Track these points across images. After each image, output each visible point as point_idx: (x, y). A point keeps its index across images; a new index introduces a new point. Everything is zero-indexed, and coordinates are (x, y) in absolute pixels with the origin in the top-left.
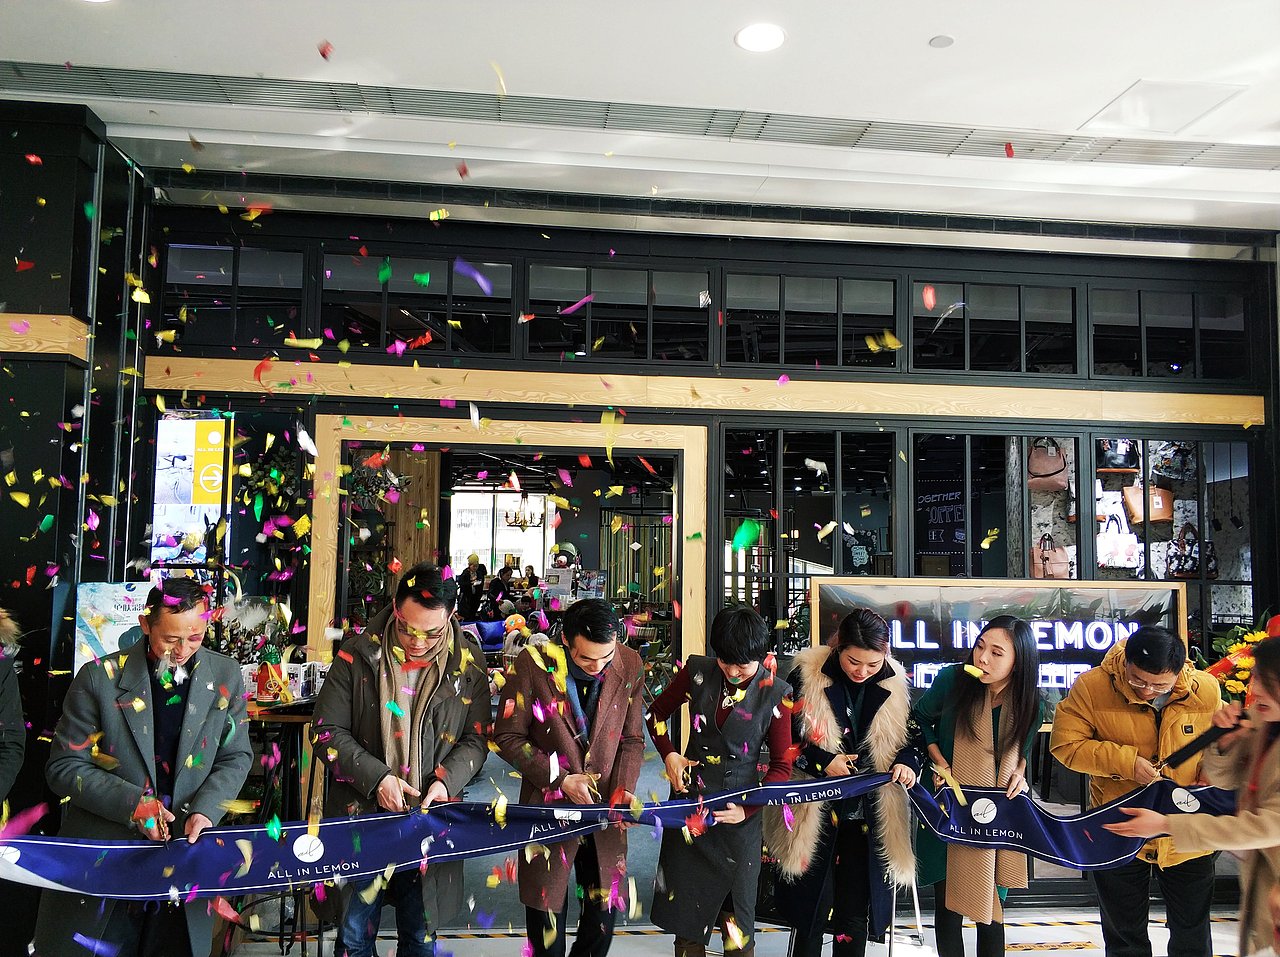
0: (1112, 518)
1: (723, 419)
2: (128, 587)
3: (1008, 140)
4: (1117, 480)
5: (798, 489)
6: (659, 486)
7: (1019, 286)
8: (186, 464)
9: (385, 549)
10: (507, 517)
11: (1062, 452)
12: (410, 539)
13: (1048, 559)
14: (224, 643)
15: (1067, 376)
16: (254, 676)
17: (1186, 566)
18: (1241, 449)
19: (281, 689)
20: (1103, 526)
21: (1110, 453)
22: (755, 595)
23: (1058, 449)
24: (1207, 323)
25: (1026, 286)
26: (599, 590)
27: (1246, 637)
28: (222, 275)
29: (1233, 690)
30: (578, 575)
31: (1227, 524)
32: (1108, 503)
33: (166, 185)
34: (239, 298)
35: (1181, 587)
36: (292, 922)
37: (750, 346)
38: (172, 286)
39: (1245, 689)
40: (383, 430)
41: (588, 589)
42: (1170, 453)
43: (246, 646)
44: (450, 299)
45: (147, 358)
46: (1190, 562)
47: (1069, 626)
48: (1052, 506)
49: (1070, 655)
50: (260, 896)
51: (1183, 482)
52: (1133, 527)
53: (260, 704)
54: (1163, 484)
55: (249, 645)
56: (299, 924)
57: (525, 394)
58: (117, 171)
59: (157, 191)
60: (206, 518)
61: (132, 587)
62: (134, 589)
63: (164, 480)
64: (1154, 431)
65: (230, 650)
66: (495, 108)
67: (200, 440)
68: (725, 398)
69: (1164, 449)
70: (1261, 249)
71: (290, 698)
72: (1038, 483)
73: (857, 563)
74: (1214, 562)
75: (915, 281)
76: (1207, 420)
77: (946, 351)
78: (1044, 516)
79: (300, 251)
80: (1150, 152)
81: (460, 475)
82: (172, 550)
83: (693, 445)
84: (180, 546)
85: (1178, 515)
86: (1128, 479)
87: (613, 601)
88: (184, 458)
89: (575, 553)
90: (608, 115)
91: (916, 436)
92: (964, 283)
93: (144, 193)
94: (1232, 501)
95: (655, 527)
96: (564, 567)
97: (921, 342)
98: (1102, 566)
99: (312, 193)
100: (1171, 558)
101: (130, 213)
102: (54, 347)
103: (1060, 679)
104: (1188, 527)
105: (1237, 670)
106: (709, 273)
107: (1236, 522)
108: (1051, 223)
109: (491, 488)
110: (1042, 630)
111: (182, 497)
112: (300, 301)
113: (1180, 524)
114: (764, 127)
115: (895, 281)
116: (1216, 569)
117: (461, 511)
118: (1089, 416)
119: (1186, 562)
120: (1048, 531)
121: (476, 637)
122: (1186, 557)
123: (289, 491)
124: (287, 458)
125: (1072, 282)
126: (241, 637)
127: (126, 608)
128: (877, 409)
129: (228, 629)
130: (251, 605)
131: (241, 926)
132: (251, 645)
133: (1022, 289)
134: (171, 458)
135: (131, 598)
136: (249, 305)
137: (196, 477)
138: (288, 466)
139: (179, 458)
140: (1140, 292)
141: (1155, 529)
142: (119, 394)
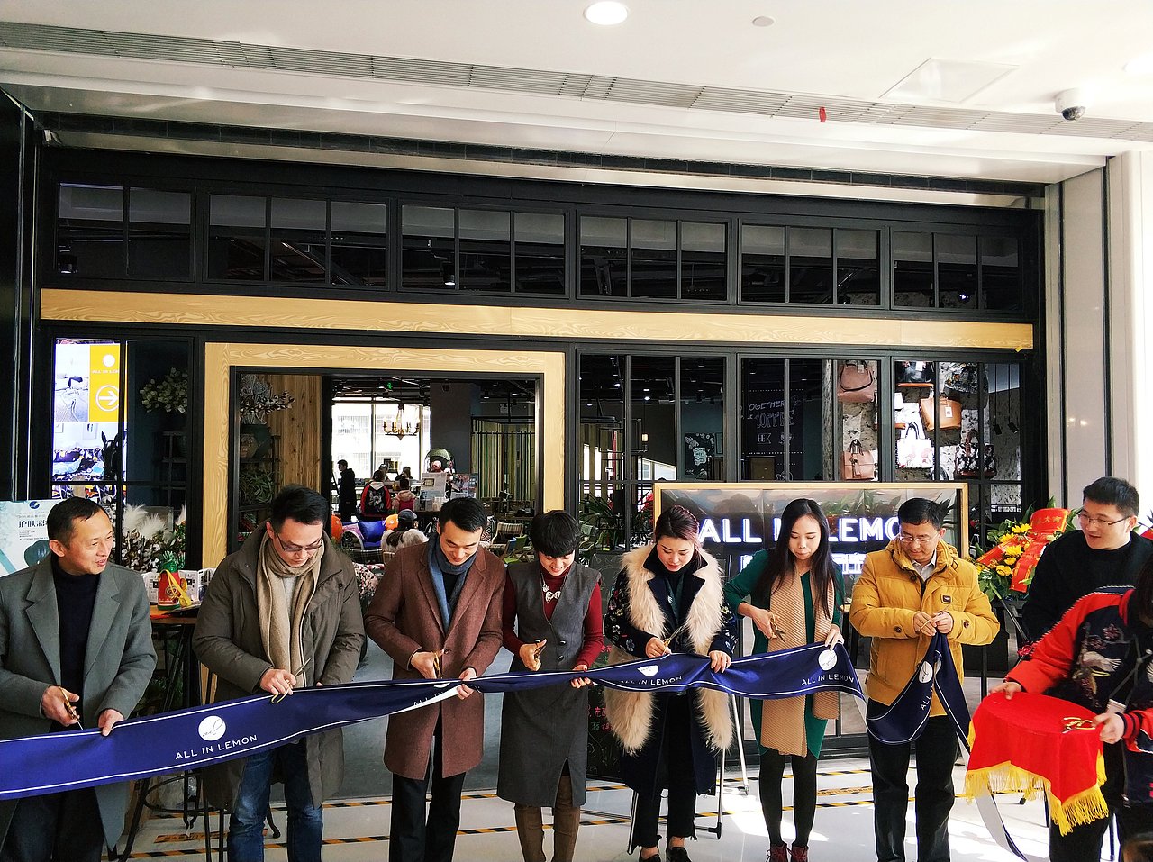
0: (911, 426)
1: (578, 345)
2: (31, 504)
3: (822, 105)
4: (914, 393)
5: (647, 398)
6: (525, 397)
7: (832, 229)
8: (82, 385)
9: (272, 460)
10: (385, 426)
11: (869, 369)
12: (295, 451)
13: (856, 461)
14: (124, 552)
15: (871, 306)
16: (154, 582)
17: (971, 467)
18: (1015, 368)
19: (180, 595)
20: (903, 433)
21: (909, 370)
22: (610, 492)
23: (866, 367)
24: (987, 260)
25: (839, 229)
26: (471, 491)
27: (1013, 529)
28: (112, 213)
29: (1002, 574)
30: (452, 478)
31: (1006, 430)
32: (906, 412)
33: (57, 127)
34: (130, 232)
35: (963, 486)
36: (195, 799)
37: (603, 277)
38: (64, 220)
39: (1012, 573)
40: (266, 356)
41: (462, 491)
42: (959, 370)
43: (146, 554)
44: (328, 234)
45: (42, 290)
46: (975, 462)
47: (871, 521)
48: (860, 415)
50: (164, 779)
51: (969, 395)
52: (928, 434)
53: (161, 608)
54: (953, 396)
55: (148, 553)
57: (400, 323)
58: (8, 114)
59: (48, 133)
60: (103, 435)
61: (36, 504)
62: (38, 506)
63: (62, 400)
64: (944, 354)
65: (131, 558)
66: (371, 67)
67: (95, 362)
68: (579, 327)
69: (954, 367)
70: (1033, 199)
71: (189, 602)
72: (849, 397)
73: (698, 463)
74: (993, 462)
75: (743, 224)
76: (986, 345)
77: (772, 280)
78: (854, 425)
79: (187, 192)
80: (940, 118)
81: (340, 388)
82: (71, 464)
83: (552, 369)
84: (79, 461)
85: (965, 423)
86: (923, 393)
87: (483, 500)
88: (80, 380)
89: (448, 458)
90: (472, 76)
91: (744, 360)
92: (785, 226)
93: (35, 136)
94: (1010, 408)
95: (522, 434)
96: (438, 471)
97: (751, 271)
98: (902, 467)
99: (198, 138)
100: (959, 459)
101: (21, 155)
104: (972, 433)
105: (1006, 557)
106: (564, 215)
107: (1012, 427)
108: (861, 174)
109: (370, 399)
110: (849, 525)
111: (77, 415)
112: (189, 235)
113: (966, 430)
114: (610, 89)
115: (726, 224)
116: (994, 469)
117: (342, 418)
118: (890, 342)
119: (971, 462)
120: (857, 437)
121: (358, 537)
122: (971, 458)
123: (181, 410)
124: (178, 379)
125: (875, 225)
126: (141, 545)
127: (31, 524)
128: (711, 337)
129: (128, 539)
130: (149, 515)
131: (148, 805)
132: (150, 554)
133: (835, 230)
134: (68, 379)
135: (35, 514)
136: (140, 238)
137: (92, 397)
138: (179, 387)
139: (75, 379)
140: (933, 234)
141: (944, 435)
142: (16, 324)
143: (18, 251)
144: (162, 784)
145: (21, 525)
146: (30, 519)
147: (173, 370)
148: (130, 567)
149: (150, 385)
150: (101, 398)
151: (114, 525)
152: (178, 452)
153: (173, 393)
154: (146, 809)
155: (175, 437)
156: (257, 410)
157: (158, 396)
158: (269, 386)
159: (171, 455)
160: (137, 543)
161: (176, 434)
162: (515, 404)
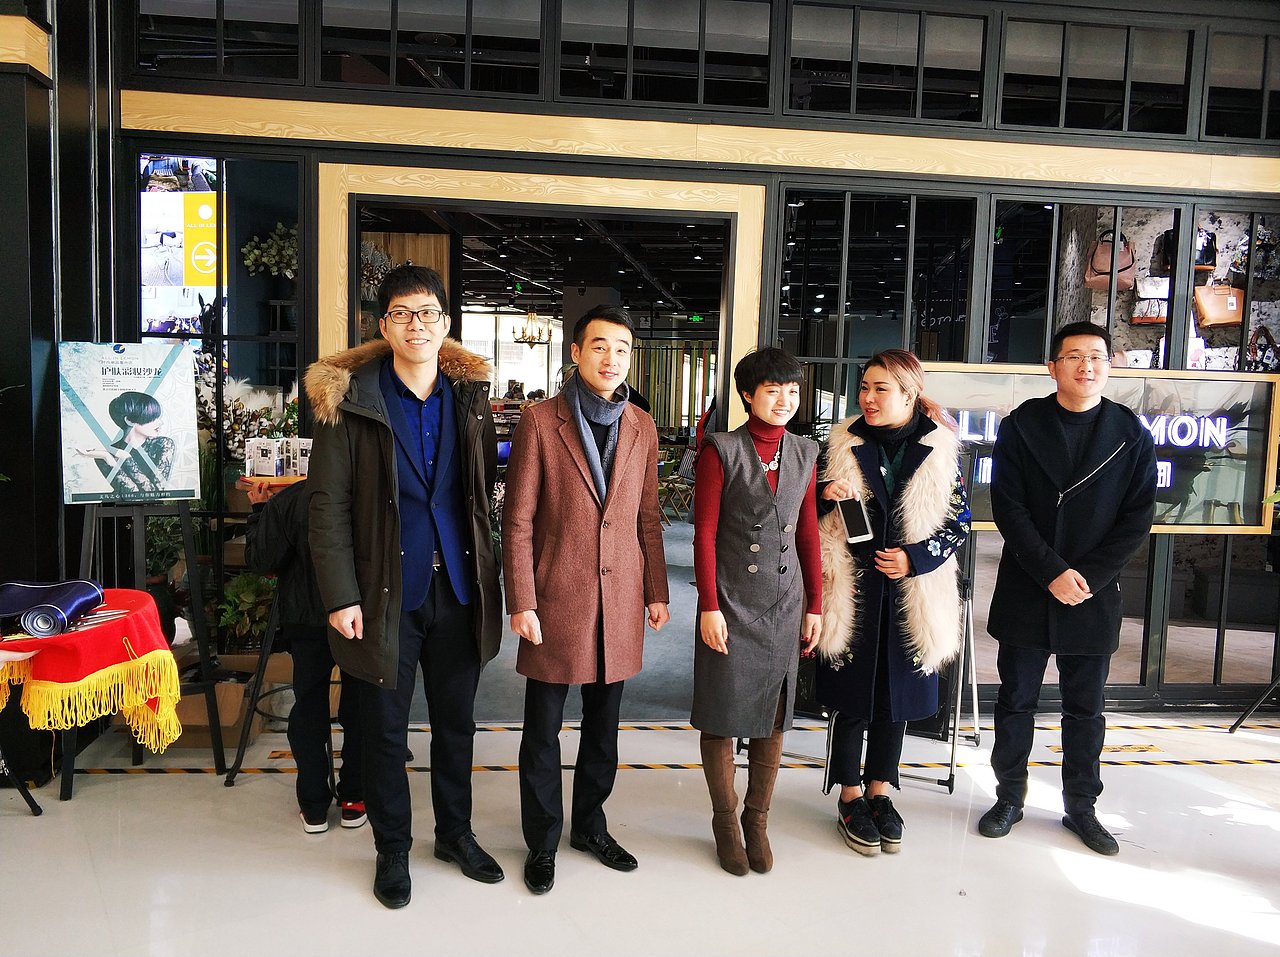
1: (784, 178)
2: (117, 348)
7: (1128, 27)
8: (175, 241)
10: (514, 332)
11: (1131, 247)
14: (226, 424)
15: (1174, 137)
23: (1126, 244)
25: (1138, 28)
34: (225, 41)
35: (1277, 379)
38: (147, 18)
40: (391, 182)
43: (251, 428)
44: (469, 39)
45: (122, 91)
47: (1151, 420)
51: (1262, 281)
52: (1202, 331)
54: (1238, 282)
60: (201, 299)
61: (121, 348)
62: (123, 350)
63: (151, 259)
65: (234, 431)
67: (190, 214)
68: (786, 153)
75: (1009, 19)
83: (748, 207)
84: (174, 332)
85: (1253, 318)
86: (1200, 278)
88: (173, 235)
91: (1000, 203)
92: (1064, 23)
102: (11, 55)
104: (1262, 331)
109: (493, 309)
111: (170, 277)
113: (1253, 328)
115: (985, 19)
118: (1195, 184)
122: (1257, 363)
123: (289, 274)
124: (287, 236)
125: (1191, 23)
126: (245, 419)
127: (115, 372)
128: (958, 170)
129: (231, 409)
130: (254, 391)
131: (260, 713)
132: (256, 427)
133: (1132, 30)
134: (160, 235)
135: (120, 360)
136: (238, 53)
137: (187, 256)
138: (287, 244)
139: (166, 234)
140: (1267, 37)
141: (1222, 333)
142: (92, 128)
143: (91, 30)
144: (277, 690)
145: (104, 372)
146: (114, 366)
147: (280, 225)
148: (234, 442)
149: (253, 243)
150: (198, 257)
151: (214, 391)
152: (286, 326)
153: (280, 250)
154: (257, 718)
155: (283, 307)
156: (376, 282)
157: (262, 256)
158: (389, 257)
159: (278, 329)
160: (241, 415)
161: (286, 303)
162: (659, 317)
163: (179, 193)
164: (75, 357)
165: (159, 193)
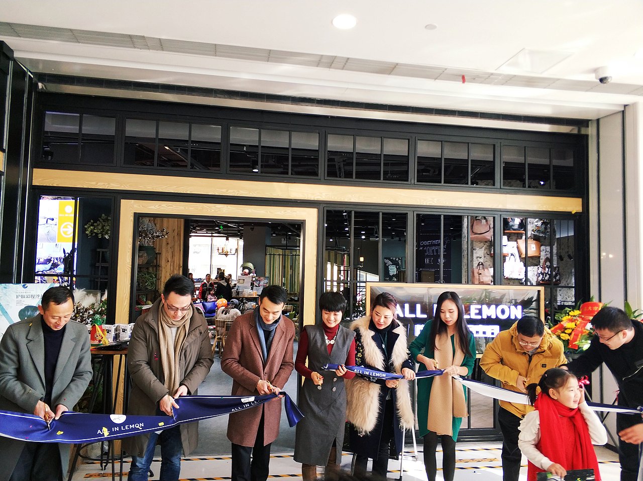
0: (512, 255)
1: (325, 205)
2: (24, 286)
3: (463, 74)
4: (514, 236)
5: (363, 237)
6: (295, 235)
7: (468, 143)
8: (54, 222)
9: (156, 266)
10: (218, 249)
11: (489, 222)
12: (168, 261)
13: (481, 274)
15: (490, 187)
17: (546, 278)
18: (571, 223)
19: (102, 338)
20: (507, 258)
21: (511, 223)
22: (342, 289)
23: (487, 221)
24: (556, 162)
25: (472, 143)
27: (570, 313)
28: (73, 128)
29: (564, 338)
30: (254, 279)
31: (566, 258)
32: (509, 247)
33: (45, 81)
34: (82, 139)
35: (542, 289)
36: (107, 454)
37: (340, 169)
38: (47, 132)
39: (569, 338)
40: (154, 208)
41: (259, 286)
42: (540, 223)
43: (84, 316)
44: (190, 142)
45: (34, 169)
46: (548, 276)
47: (489, 307)
48: (483, 248)
49: (489, 321)
51: (545, 238)
52: (522, 259)
54: (536, 238)
56: (110, 455)
57: (227, 191)
58: (19, 74)
59: (40, 85)
60: (64, 250)
63: (42, 230)
64: (531, 214)
65: (76, 317)
66: (215, 50)
67: (61, 210)
68: (326, 195)
69: (537, 222)
70: (582, 128)
71: (107, 342)
72: (477, 238)
73: (391, 274)
74: (559, 276)
75: (418, 140)
76: (555, 209)
77: (434, 172)
78: (480, 253)
79: (114, 117)
80: (530, 82)
81: (194, 228)
82: (46, 266)
83: (311, 218)
84: (51, 264)
85: (543, 254)
86: (519, 236)
88: (53, 220)
89: (252, 268)
90: (270, 56)
91: (418, 215)
92: (442, 141)
93: (33, 86)
94: (568, 247)
95: (293, 255)
96: (247, 275)
97: (423, 167)
98: (507, 278)
99: (121, 89)
100: (539, 274)
101: (26, 96)
103: (484, 333)
104: (547, 260)
105: (566, 329)
106: (319, 133)
107: (570, 257)
108: (484, 113)
109: (210, 235)
110: (476, 309)
111: (51, 239)
112: (114, 141)
113: (543, 258)
114: (346, 64)
115: (409, 140)
116: (559, 280)
118: (500, 207)
119: (546, 276)
120: (481, 260)
121: (201, 310)
122: (546, 274)
123: (107, 237)
124: (106, 220)
125: (492, 141)
127: (23, 297)
128: (399, 202)
130: (87, 294)
131: (81, 456)
132: (87, 315)
133: (470, 144)
134: (46, 219)
135: (25, 292)
136: (87, 143)
137: (59, 229)
138: (106, 225)
139: (50, 219)
140: (525, 147)
141: (531, 260)
142: (19, 187)
145: (17, 297)
146: (22, 294)
147: (103, 215)
149: (90, 223)
150: (64, 230)
152: (104, 260)
153: (103, 228)
154: (80, 458)
155: (103, 252)
156: (148, 238)
157: (94, 229)
158: (155, 225)
159: (100, 262)
160: (80, 310)
161: (104, 250)
162: (290, 239)
163: (57, 200)
164: (4, 290)
165: (47, 200)
